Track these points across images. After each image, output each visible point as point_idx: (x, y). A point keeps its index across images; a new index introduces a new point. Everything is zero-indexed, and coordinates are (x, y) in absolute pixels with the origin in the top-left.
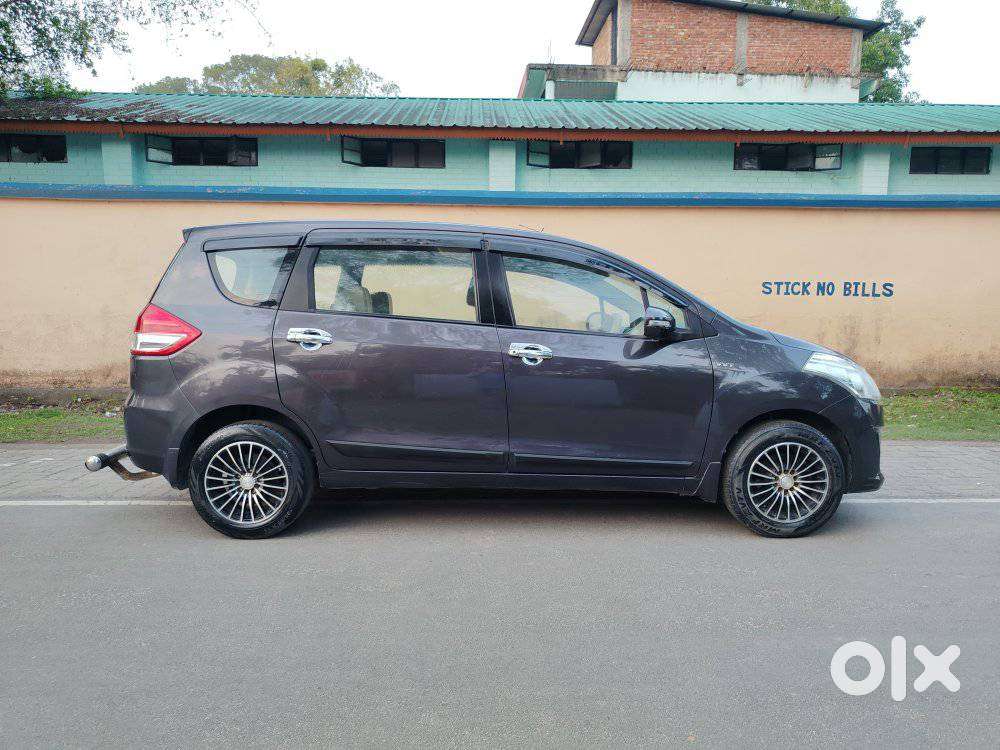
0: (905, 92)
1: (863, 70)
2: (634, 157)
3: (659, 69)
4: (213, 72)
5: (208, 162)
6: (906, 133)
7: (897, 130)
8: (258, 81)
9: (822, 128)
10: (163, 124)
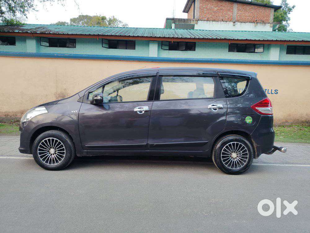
0: (288, 29)
1: (274, 21)
2: (196, 47)
3: (208, 20)
4: (73, 20)
5: (60, 46)
6: (285, 41)
7: (282, 40)
8: (87, 23)
9: (257, 39)
10: (45, 34)
